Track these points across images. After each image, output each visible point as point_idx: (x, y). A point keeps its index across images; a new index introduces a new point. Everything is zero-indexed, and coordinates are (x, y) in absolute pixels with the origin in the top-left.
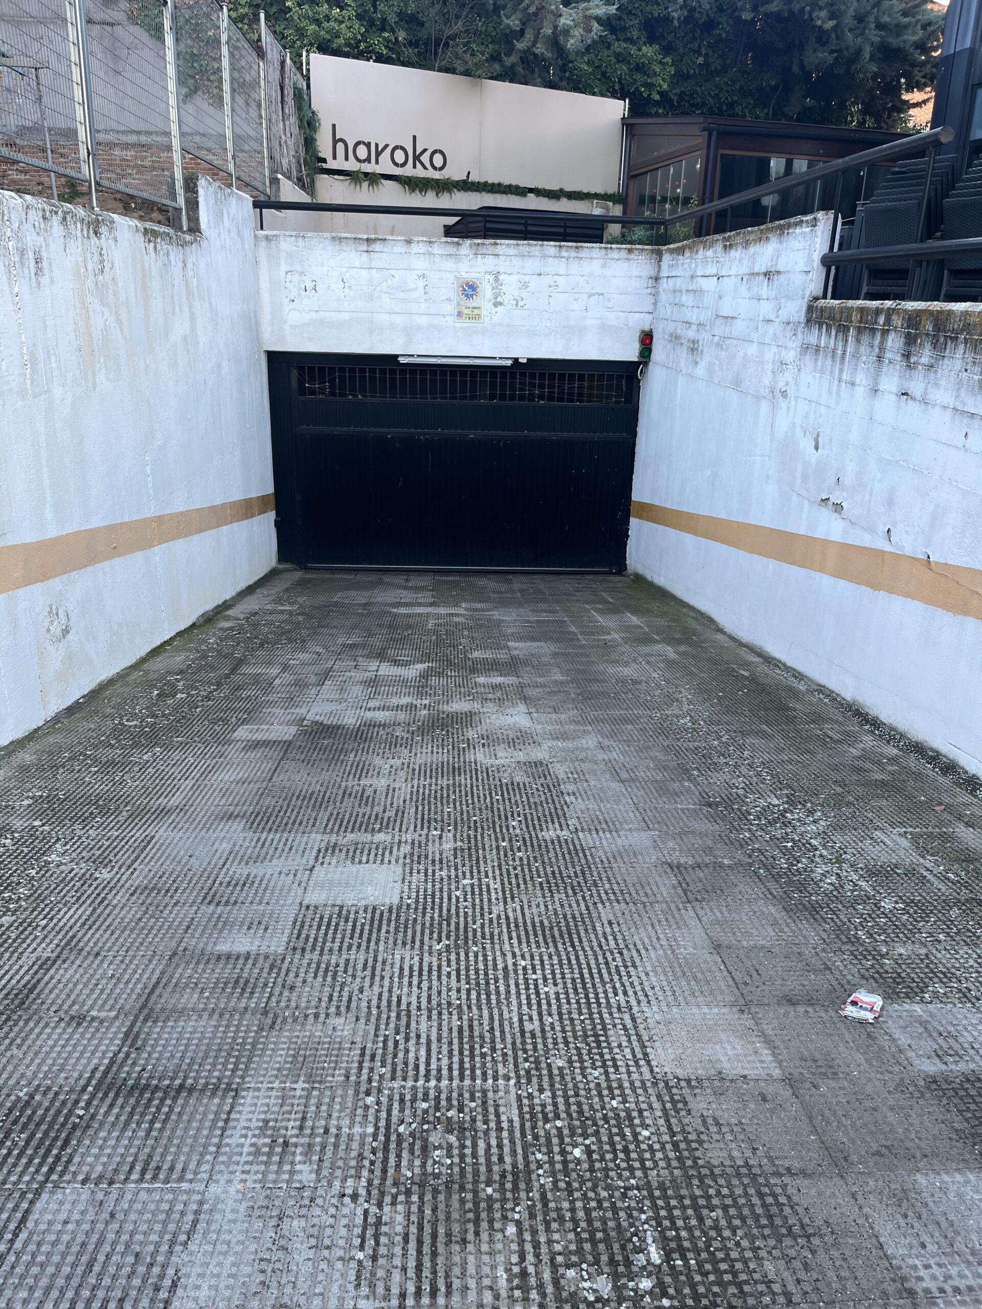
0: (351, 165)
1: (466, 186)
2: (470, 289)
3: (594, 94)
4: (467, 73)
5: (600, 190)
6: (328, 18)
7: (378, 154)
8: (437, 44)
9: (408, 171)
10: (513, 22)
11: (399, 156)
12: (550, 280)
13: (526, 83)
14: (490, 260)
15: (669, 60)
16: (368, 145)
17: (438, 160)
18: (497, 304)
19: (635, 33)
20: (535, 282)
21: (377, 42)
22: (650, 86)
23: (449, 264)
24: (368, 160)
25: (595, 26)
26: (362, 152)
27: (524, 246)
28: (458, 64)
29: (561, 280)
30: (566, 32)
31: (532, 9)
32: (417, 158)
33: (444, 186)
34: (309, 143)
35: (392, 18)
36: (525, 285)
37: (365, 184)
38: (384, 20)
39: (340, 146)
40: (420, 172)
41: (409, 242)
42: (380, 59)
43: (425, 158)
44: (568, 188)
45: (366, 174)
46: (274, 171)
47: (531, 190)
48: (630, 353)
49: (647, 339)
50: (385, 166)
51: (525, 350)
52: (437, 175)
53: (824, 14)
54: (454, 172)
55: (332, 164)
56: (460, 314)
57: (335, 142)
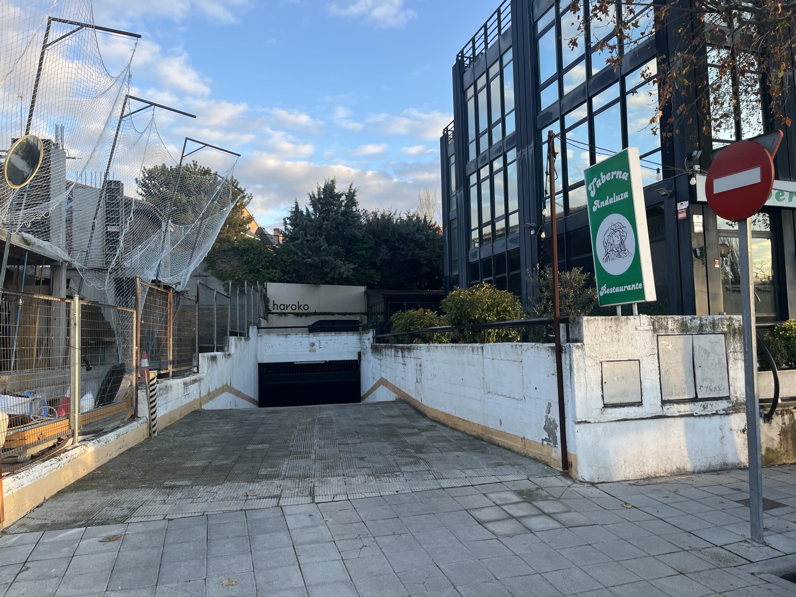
0: (279, 311)
1: (315, 314)
2: (313, 345)
3: (355, 285)
4: (314, 284)
5: (359, 312)
6: (272, 272)
7: (287, 307)
8: (305, 277)
9: (297, 311)
10: (328, 270)
11: (294, 307)
12: (333, 341)
13: (333, 284)
14: (318, 337)
15: (379, 273)
16: (284, 305)
17: (306, 307)
18: (320, 348)
19: (367, 267)
20: (329, 342)
21: (286, 277)
22: (374, 281)
23: (307, 339)
24: (284, 309)
25: (352, 270)
26: (282, 307)
27: (326, 334)
28: (311, 282)
29: (336, 341)
30: (343, 273)
31: (333, 266)
32: (299, 307)
33: (308, 315)
34: (267, 307)
35: (291, 271)
36: (327, 343)
37: (283, 316)
38: (289, 271)
39: (275, 306)
40: (300, 311)
41: (297, 334)
42: (288, 282)
43: (302, 307)
44: (348, 312)
45: (283, 313)
46: (259, 318)
47: (336, 313)
48: (356, 358)
49: (359, 354)
50: (290, 310)
51: (328, 359)
52: (306, 311)
53: (423, 259)
54: (311, 310)
55: (273, 311)
56: (310, 351)
57: (274, 305)
